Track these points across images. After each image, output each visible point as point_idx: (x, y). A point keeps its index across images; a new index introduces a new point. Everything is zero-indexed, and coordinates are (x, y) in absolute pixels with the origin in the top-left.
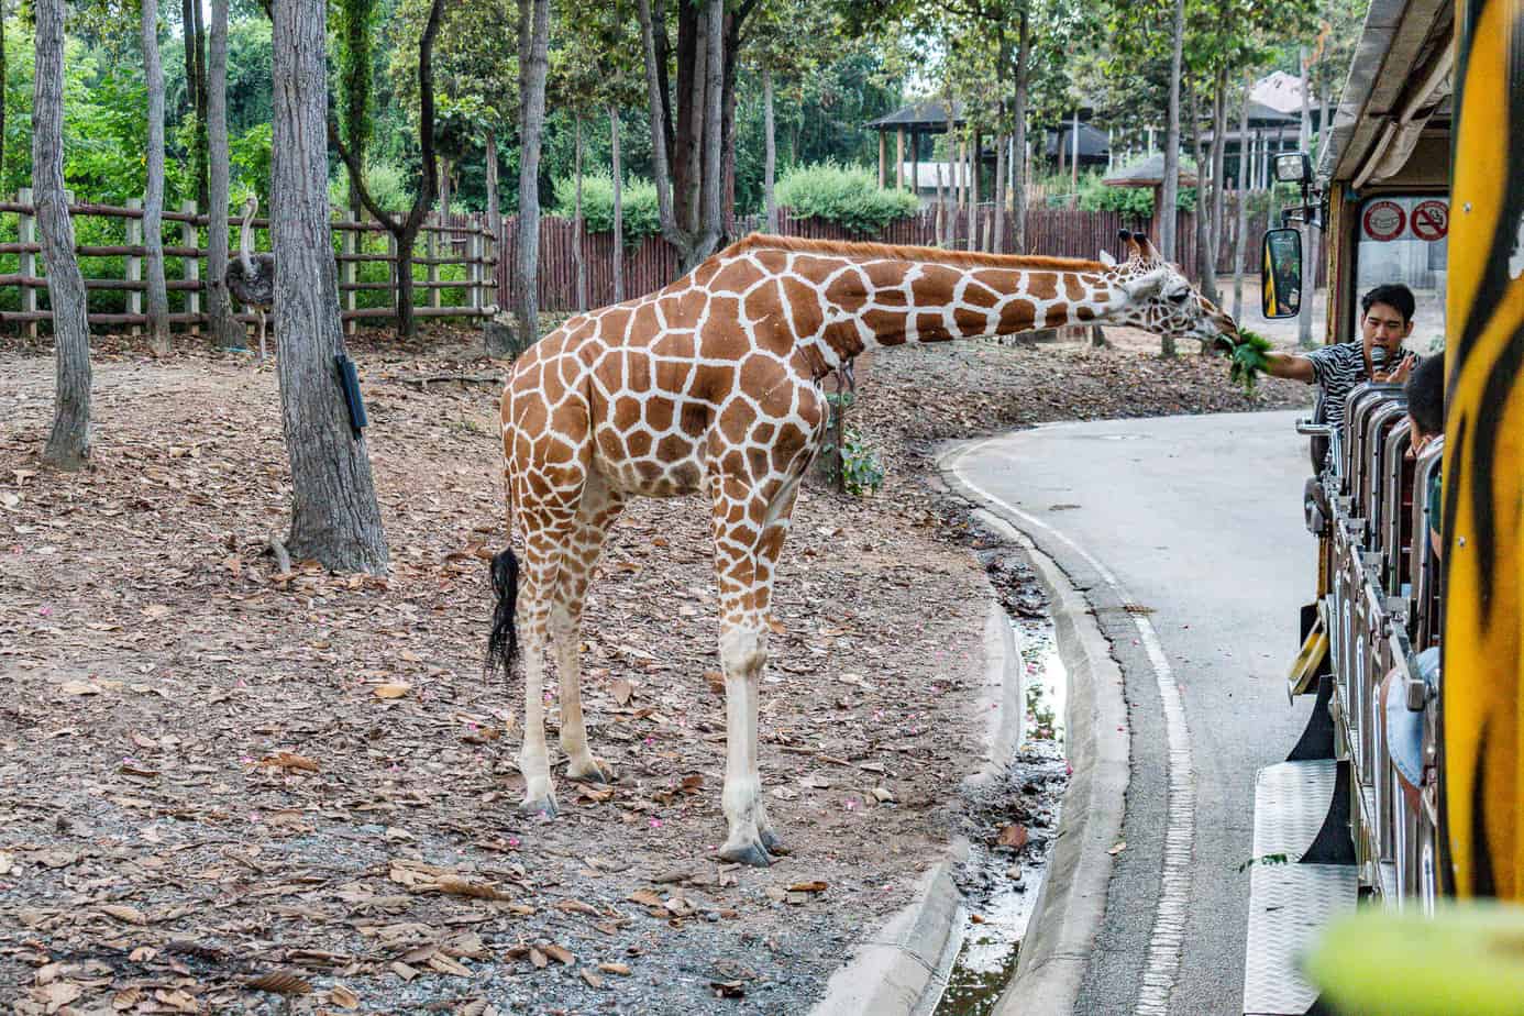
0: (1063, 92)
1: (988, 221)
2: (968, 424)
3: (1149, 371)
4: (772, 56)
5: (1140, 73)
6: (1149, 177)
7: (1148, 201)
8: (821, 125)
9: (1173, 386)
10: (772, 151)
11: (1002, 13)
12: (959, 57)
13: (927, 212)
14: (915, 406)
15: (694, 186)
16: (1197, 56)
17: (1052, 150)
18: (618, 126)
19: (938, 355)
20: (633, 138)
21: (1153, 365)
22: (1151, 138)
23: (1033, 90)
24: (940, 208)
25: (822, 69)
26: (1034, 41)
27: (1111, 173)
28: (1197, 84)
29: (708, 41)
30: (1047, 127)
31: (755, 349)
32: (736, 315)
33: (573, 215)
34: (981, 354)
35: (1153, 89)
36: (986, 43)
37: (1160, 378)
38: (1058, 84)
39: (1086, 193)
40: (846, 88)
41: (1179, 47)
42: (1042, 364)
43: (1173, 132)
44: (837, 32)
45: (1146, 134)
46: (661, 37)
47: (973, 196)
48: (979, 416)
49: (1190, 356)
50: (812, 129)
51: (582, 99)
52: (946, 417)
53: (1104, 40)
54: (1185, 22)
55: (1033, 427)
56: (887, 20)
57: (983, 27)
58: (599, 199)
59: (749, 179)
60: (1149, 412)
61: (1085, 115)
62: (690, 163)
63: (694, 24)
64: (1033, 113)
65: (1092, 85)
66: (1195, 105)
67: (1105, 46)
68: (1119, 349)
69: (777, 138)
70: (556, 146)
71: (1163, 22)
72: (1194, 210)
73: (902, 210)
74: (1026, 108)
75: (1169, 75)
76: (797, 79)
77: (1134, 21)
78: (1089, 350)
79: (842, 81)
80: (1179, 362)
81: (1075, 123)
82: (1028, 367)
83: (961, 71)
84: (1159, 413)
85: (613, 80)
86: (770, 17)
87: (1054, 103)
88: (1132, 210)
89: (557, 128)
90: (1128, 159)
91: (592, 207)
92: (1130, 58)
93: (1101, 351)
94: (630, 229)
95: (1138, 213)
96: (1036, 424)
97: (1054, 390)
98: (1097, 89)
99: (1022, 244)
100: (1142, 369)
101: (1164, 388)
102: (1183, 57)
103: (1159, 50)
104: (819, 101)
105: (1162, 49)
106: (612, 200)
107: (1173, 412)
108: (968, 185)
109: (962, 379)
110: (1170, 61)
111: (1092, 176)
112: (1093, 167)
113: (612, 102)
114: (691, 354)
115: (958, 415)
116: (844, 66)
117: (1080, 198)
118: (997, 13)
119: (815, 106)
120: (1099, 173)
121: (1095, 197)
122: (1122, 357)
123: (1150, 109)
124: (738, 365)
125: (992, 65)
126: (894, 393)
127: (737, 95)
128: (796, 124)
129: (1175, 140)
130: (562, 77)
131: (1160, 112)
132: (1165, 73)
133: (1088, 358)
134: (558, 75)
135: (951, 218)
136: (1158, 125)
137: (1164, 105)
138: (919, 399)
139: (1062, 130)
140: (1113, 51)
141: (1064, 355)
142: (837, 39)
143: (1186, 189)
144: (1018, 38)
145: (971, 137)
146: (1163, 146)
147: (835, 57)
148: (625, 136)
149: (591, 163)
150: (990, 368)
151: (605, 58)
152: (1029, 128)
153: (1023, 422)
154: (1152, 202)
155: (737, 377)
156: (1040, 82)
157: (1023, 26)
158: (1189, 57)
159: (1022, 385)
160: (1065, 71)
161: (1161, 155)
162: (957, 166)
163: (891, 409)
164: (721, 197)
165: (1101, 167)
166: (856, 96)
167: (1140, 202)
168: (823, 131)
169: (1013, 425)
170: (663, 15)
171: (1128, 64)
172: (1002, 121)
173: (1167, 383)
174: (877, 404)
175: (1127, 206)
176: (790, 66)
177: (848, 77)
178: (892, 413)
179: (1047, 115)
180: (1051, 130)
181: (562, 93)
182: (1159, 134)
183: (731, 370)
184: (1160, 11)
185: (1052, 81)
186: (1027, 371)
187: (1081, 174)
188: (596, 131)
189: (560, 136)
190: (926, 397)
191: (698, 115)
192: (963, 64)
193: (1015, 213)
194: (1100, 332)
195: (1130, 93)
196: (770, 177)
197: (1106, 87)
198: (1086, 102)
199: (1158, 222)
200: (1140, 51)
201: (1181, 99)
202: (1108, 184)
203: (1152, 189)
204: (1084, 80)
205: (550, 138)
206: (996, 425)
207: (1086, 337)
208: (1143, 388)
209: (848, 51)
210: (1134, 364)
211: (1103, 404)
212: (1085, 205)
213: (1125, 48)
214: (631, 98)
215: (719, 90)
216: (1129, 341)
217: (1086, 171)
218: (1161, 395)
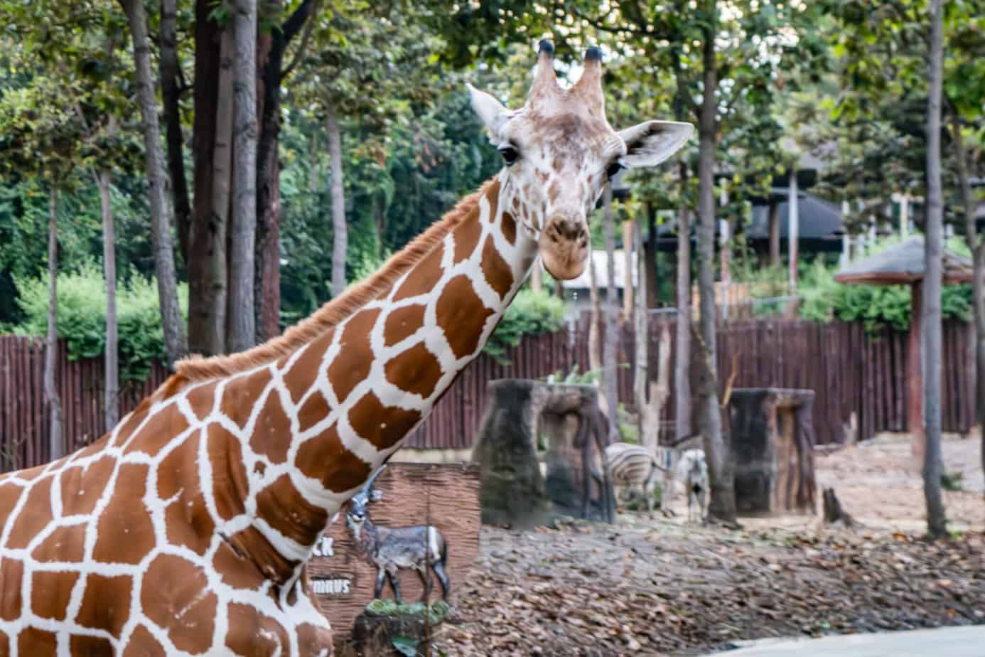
0: (772, 146)
1: (666, 336)
2: (634, 644)
3: (908, 559)
4: (338, 97)
5: (885, 115)
6: (902, 269)
7: (902, 305)
8: (417, 198)
9: (945, 582)
10: (341, 235)
11: (676, 31)
12: (618, 97)
13: (577, 323)
14: (553, 617)
15: (218, 287)
16: (964, 92)
17: (760, 232)
18: (112, 200)
19: (589, 539)
20: (138, 219)
21: (914, 549)
22: (905, 212)
23: (730, 144)
24: (595, 318)
25: (418, 115)
26: (725, 71)
27: (845, 265)
28: (966, 133)
29: (236, 73)
30: (751, 198)
31: (163, 546)
32: (142, 492)
33: (46, 333)
34: (655, 536)
35: (904, 141)
36: (655, 75)
37: (925, 570)
38: (766, 135)
39: (811, 294)
40: (455, 142)
41: (938, 76)
42: (746, 551)
43: (935, 205)
44: (433, 59)
45: (897, 207)
46: (170, 69)
47: (642, 297)
48: (652, 631)
49: (969, 535)
50: (405, 203)
51: (58, 161)
52: (601, 634)
53: (827, 70)
54: (945, 42)
55: (734, 647)
56: (507, 42)
57: (650, 49)
58: (85, 310)
59: (313, 278)
60: (909, 621)
61: (806, 179)
62: (211, 253)
63: (216, 49)
64: (729, 177)
65: (814, 136)
66: (963, 164)
67: (832, 79)
68: (863, 526)
69: (353, 217)
70: (22, 232)
71: (915, 43)
72: (969, 316)
73: (537, 322)
74: (716, 170)
75: (925, 121)
76: (378, 129)
77: (871, 41)
78: (819, 529)
79: (449, 133)
80: (955, 546)
81: (793, 191)
82: (726, 555)
83: (621, 117)
84: (923, 623)
85: (103, 133)
86: (335, 38)
87: (760, 163)
88: (880, 318)
89: (25, 204)
90: (871, 243)
91: (74, 322)
92: (867, 95)
93: (837, 530)
94: (132, 354)
95: (889, 323)
96: (737, 643)
97: (766, 591)
98: (821, 142)
99: (714, 370)
100: (898, 556)
101: (931, 585)
102: (945, 93)
103: (908, 84)
104: (415, 163)
105: (914, 82)
106: (104, 311)
107: (946, 622)
108: (635, 282)
109: (626, 574)
110: (926, 101)
111: (819, 269)
112: (821, 256)
113: (102, 166)
114: (79, 558)
115: (619, 631)
116: (451, 110)
117: (802, 302)
118: (669, 30)
119: (410, 170)
120: (831, 263)
121: (824, 300)
122: (868, 539)
123: (902, 170)
124: (137, 572)
125: (665, 106)
126: (522, 597)
127: (283, 152)
128: (381, 197)
129: (936, 214)
130: (28, 129)
131: (916, 174)
132: (920, 118)
133: (816, 541)
134: (21, 125)
135: (612, 334)
136: (914, 193)
137: (920, 164)
138: (559, 606)
139: (775, 203)
140: (844, 86)
141: (780, 538)
142: (436, 70)
143: (958, 287)
144: (701, 68)
145: (639, 213)
146: (921, 225)
147: (434, 96)
148: (126, 215)
149: (77, 256)
150: (667, 558)
151: (89, 99)
152: (724, 200)
153: (717, 640)
154: (909, 307)
155: (136, 593)
156: (739, 132)
157: (708, 50)
158: (953, 92)
159: (717, 582)
160: (775, 116)
161: (919, 238)
162: (620, 257)
163: (516, 623)
164: (256, 303)
165: (832, 256)
166: (469, 153)
167: (891, 306)
168: (422, 204)
169: (704, 645)
170: (174, 36)
171: (863, 104)
172: (684, 189)
173: (934, 576)
174: (496, 614)
175: (873, 312)
176: (366, 109)
177: (458, 127)
178: (519, 629)
179: (750, 179)
180: (757, 202)
181: (27, 151)
182: (915, 207)
183: (127, 581)
184: (907, 26)
185: (757, 130)
186: (723, 560)
187: (803, 266)
188: (83, 208)
189: (29, 216)
190: (571, 602)
191: (223, 183)
192: (624, 107)
193: (703, 324)
194: (835, 501)
195: (871, 146)
196: (339, 273)
197: (835, 138)
198: (806, 161)
199: (918, 335)
200: (881, 85)
201: (944, 155)
202: (842, 280)
203: (908, 288)
204: (803, 129)
205: (14, 220)
206: (676, 645)
207: (813, 506)
208: (899, 585)
209: (454, 88)
210: (885, 549)
211: (840, 611)
212: (810, 311)
213: (859, 80)
214: (133, 158)
215: (252, 146)
216: (880, 514)
217: (810, 261)
218: (927, 595)
